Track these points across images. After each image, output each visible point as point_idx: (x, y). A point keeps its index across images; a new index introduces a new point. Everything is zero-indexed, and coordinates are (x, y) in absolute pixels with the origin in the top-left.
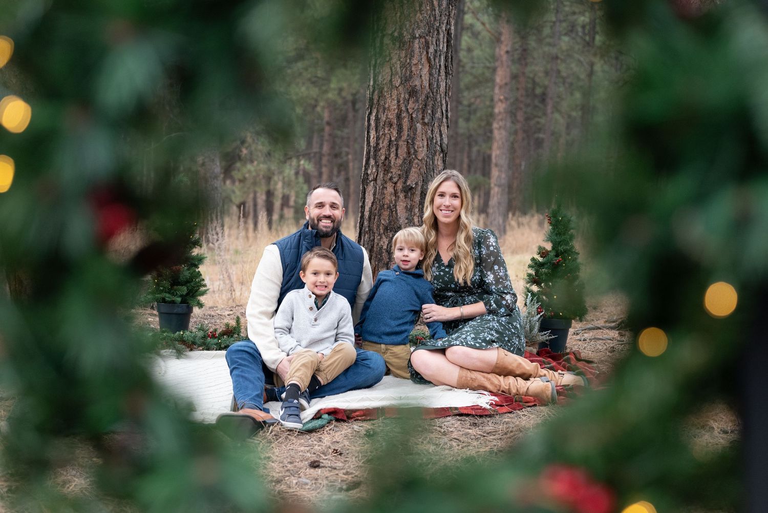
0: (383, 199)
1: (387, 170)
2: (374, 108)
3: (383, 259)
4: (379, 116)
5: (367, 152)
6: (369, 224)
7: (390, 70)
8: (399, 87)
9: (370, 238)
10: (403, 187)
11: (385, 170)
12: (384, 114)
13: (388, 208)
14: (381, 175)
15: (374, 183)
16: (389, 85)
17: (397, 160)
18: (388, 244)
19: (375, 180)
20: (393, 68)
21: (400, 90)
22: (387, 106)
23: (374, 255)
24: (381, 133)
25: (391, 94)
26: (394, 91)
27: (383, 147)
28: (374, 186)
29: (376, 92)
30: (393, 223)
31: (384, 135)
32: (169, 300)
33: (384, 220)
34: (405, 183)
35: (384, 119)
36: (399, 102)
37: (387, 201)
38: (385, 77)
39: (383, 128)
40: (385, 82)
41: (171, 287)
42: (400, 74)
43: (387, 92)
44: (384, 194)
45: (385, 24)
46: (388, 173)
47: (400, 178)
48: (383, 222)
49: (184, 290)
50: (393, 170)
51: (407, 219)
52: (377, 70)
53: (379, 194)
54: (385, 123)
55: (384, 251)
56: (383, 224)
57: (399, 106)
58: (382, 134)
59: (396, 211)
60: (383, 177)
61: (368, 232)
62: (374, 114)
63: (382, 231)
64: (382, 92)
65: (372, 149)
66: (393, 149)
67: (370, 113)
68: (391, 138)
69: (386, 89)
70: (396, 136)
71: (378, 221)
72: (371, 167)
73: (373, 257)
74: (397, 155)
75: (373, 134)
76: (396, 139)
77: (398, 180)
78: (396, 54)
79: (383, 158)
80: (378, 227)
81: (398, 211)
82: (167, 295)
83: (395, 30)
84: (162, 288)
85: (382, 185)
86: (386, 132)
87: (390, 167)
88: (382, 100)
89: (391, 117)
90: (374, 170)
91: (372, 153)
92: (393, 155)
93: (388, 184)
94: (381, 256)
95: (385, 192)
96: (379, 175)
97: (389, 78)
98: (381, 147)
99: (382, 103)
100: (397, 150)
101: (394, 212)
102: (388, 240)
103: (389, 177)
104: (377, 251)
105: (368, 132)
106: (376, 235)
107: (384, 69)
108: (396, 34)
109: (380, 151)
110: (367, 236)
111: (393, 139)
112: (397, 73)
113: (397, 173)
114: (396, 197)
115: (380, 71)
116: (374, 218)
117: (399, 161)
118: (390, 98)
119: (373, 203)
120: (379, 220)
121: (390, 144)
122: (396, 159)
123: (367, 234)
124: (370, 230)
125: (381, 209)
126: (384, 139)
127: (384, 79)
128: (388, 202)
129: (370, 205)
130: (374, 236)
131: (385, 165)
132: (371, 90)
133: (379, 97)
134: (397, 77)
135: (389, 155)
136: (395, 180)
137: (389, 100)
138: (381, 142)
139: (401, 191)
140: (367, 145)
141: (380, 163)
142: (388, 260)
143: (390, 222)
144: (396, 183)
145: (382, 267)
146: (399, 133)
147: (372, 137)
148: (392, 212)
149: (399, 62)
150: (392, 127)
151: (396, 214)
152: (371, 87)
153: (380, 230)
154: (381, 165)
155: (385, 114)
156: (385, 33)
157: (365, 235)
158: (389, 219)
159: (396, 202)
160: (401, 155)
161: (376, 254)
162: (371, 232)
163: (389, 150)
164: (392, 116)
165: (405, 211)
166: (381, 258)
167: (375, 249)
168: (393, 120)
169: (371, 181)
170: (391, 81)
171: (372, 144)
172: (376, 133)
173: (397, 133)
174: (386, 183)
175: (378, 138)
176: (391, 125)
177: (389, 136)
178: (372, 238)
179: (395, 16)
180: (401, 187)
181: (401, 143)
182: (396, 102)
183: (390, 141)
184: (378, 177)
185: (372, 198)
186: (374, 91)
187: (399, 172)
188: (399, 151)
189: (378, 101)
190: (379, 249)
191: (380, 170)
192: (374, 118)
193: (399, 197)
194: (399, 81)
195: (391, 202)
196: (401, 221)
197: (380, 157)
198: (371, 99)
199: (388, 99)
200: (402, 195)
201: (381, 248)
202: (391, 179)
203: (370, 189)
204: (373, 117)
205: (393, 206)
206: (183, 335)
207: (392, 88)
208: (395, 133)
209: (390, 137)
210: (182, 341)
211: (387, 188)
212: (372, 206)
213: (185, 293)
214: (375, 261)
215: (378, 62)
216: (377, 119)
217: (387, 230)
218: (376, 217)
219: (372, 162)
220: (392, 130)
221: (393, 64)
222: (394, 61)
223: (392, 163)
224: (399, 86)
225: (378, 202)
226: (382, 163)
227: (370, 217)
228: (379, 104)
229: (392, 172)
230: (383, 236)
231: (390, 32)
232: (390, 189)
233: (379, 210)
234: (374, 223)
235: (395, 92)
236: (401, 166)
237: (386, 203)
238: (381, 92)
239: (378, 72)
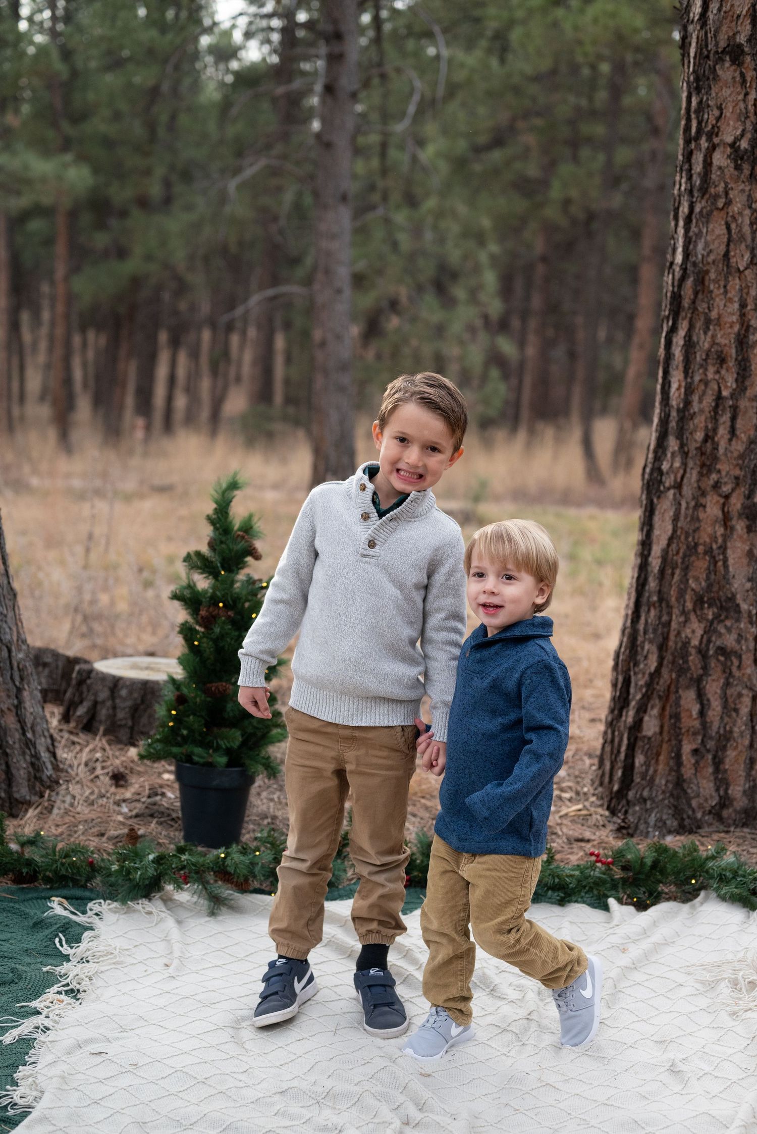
0: (694, 531)
1: (708, 463)
2: (684, 319)
3: (689, 669)
4: (695, 338)
5: (660, 420)
6: (661, 585)
7: (725, 231)
8: (747, 272)
9: (660, 618)
10: (744, 507)
11: (703, 465)
12: (705, 333)
13: (705, 553)
14: (693, 476)
15: (675, 494)
16: (721, 265)
17: (734, 442)
18: (702, 636)
19: (678, 486)
20: (733, 226)
21: (749, 279)
22: (714, 314)
23: (669, 657)
24: (697, 378)
25: (725, 287)
26: (734, 280)
27: (702, 411)
28: (675, 499)
29: (689, 282)
30: (715, 588)
31: (705, 382)
32: (201, 761)
33: (697, 579)
34: (749, 497)
35: (707, 345)
36: (743, 305)
37: (704, 538)
38: (712, 247)
39: (701, 366)
40: (711, 258)
41: (208, 729)
42: (749, 239)
43: (716, 281)
44: (698, 520)
45: (718, 119)
46: (710, 472)
47: (737, 485)
48: (692, 584)
49: (235, 737)
50: (724, 467)
51: (750, 580)
52: (694, 229)
53: (686, 517)
54: (707, 355)
55: (693, 651)
56: (693, 590)
57: (743, 315)
58: (701, 381)
59: (725, 560)
60: (698, 481)
61: (657, 605)
62: (682, 333)
63: (689, 605)
64: (703, 282)
65: (674, 414)
66: (725, 418)
67: (673, 330)
68: (720, 391)
69: (712, 275)
70: (734, 386)
71: (681, 581)
72: (669, 455)
73: (665, 662)
74: (733, 431)
75: (677, 379)
76: (732, 396)
77: (733, 490)
78: (743, 191)
79: (699, 436)
80: (681, 594)
81: (731, 561)
82: (198, 750)
83: (742, 135)
84: (185, 732)
85: (694, 498)
86: (710, 375)
87: (716, 459)
88: (703, 301)
89: (724, 341)
90: (677, 464)
91: (673, 424)
92: (723, 432)
93: (709, 498)
94: (686, 662)
95: (702, 515)
96: (688, 475)
97: (723, 248)
98: (696, 410)
99: (702, 307)
100: (733, 419)
101: (720, 564)
102: (703, 626)
103: (711, 482)
104: (676, 648)
105: (666, 373)
106: (676, 611)
107: (711, 226)
108: (744, 144)
109: (692, 419)
110: (653, 613)
111: (725, 393)
112: (742, 238)
113: (732, 473)
114: (726, 529)
115: (700, 231)
116: (673, 574)
117: (739, 447)
118: (722, 297)
119: (671, 540)
120: (685, 580)
121: (717, 406)
122: (730, 440)
123: (655, 608)
124: (661, 600)
125: (690, 556)
126: (704, 393)
127: (711, 251)
128: (708, 540)
129: (664, 542)
130: (670, 614)
131: (702, 454)
132: (678, 275)
133: (696, 293)
134: (743, 246)
135: (715, 430)
136: (726, 489)
137: (719, 302)
138: (695, 398)
139: (740, 515)
140: (661, 403)
141: (692, 447)
142: (701, 672)
143: (710, 586)
144: (727, 497)
145: (688, 687)
146: (740, 380)
147: (674, 386)
148: (716, 563)
149: (747, 212)
150: (724, 366)
151: (726, 566)
152: (677, 269)
153: (685, 602)
154: (693, 452)
155: (710, 333)
156: (716, 140)
157: (649, 610)
158: (708, 578)
159: (725, 541)
160: (745, 432)
161: (673, 654)
162: (664, 605)
163: (715, 418)
164: (726, 338)
165: (745, 561)
166: (685, 666)
167: (671, 644)
168: (726, 349)
169: (669, 489)
170: (726, 255)
171: (674, 403)
172: (686, 377)
173: (736, 380)
174: (704, 494)
175: (689, 390)
176: (722, 360)
177: (716, 387)
178: (665, 618)
179: (744, 100)
180: (739, 506)
181: (743, 403)
182: (736, 306)
183: (719, 398)
184: (685, 481)
185: (669, 528)
186: (683, 279)
187: (737, 472)
188: (739, 423)
189: (694, 302)
190: (680, 645)
191: (691, 464)
192: (681, 342)
193: (732, 529)
194: (747, 256)
195: (714, 538)
196: (736, 586)
197: (691, 433)
198: (676, 298)
199: (717, 299)
200: (740, 526)
201: (686, 643)
202: (716, 486)
203: (665, 507)
204: (679, 340)
205: (719, 548)
206: (225, 858)
207: (729, 273)
208: (730, 381)
209: (719, 388)
210: (224, 873)
211: (705, 507)
212: (669, 545)
213: (236, 744)
214: (671, 671)
215: (697, 209)
216: (689, 345)
217: (702, 602)
218: (678, 572)
219: (673, 444)
220: (723, 372)
221: (733, 217)
222: (735, 208)
223: (721, 450)
224: (746, 269)
225: (683, 538)
226: (696, 449)
227: (662, 571)
228: (695, 309)
229: (719, 471)
230: (693, 617)
231: (729, 139)
232: (713, 509)
233: (685, 556)
234: (670, 586)
235: (735, 283)
236: (742, 456)
237: (701, 541)
238: (701, 281)
239: (696, 235)
